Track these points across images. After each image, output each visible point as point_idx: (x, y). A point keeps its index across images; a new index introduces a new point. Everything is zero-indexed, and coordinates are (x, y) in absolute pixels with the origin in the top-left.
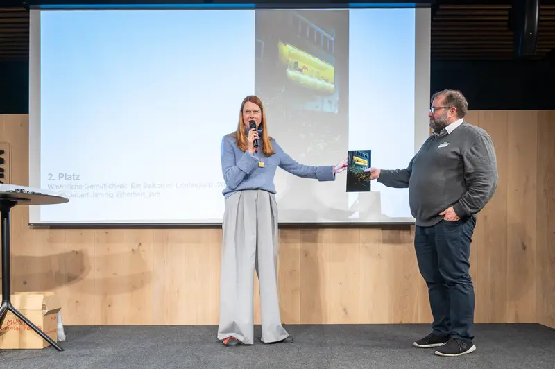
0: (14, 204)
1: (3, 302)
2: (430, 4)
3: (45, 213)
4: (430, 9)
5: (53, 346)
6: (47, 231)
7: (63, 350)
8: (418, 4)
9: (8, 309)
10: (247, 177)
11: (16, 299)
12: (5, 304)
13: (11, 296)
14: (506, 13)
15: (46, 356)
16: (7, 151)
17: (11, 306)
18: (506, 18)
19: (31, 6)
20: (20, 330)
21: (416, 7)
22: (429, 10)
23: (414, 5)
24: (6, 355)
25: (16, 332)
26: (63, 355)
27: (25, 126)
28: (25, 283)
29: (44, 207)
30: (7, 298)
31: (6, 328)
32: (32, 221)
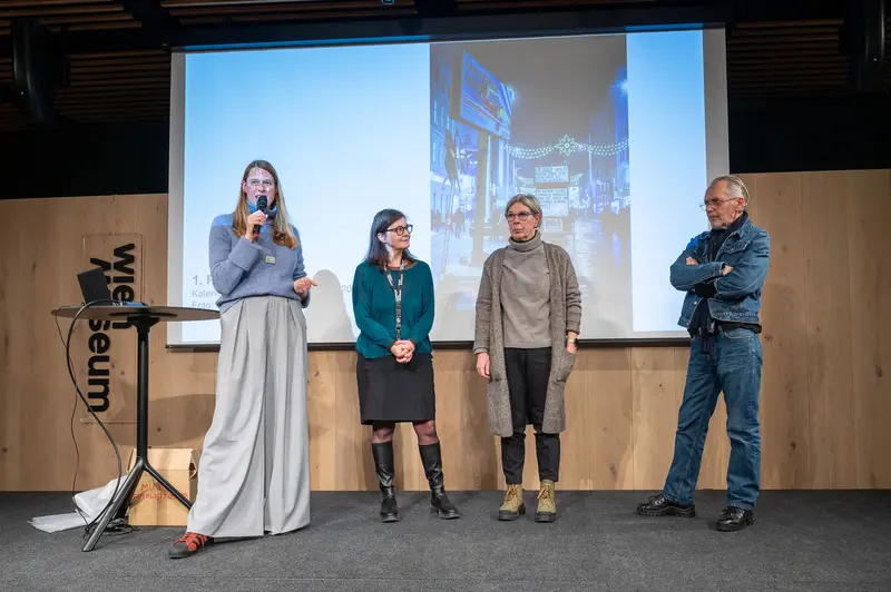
0: (155, 321)
1: (138, 459)
2: (722, 24)
6: (190, 357)
8: (707, 24)
9: (145, 469)
10: (245, 276)
11: (155, 456)
12: (141, 463)
13: (149, 450)
14: (836, 30)
16: (138, 245)
17: (148, 464)
18: (836, 38)
19: (173, 48)
20: (160, 500)
21: (704, 28)
22: (723, 31)
23: (701, 25)
24: (139, 535)
25: (154, 501)
27: (163, 211)
28: (159, 430)
29: (186, 325)
30: (142, 453)
31: (141, 495)
32: (170, 342)
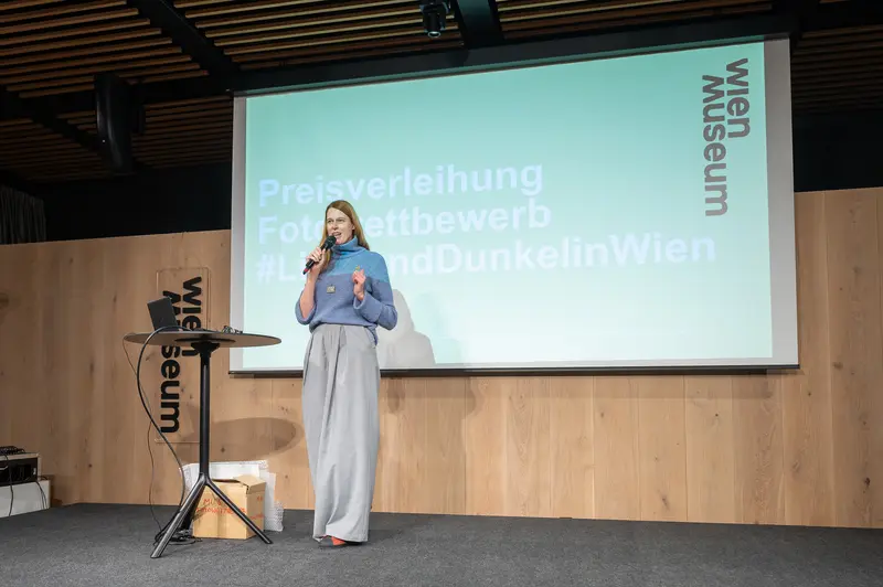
0: (215, 347)
1: (200, 475)
2: (786, 34)
3: (249, 358)
4: (788, 41)
5: (260, 535)
7: (271, 543)
8: (770, 35)
9: (206, 484)
12: (203, 478)
15: (250, 549)
16: (204, 278)
17: (209, 480)
19: (235, 93)
20: (220, 513)
21: (765, 40)
23: (761, 37)
25: (215, 515)
26: (272, 550)
27: (227, 244)
28: (223, 450)
29: (247, 351)
30: (204, 468)
31: (203, 509)
32: (233, 368)
